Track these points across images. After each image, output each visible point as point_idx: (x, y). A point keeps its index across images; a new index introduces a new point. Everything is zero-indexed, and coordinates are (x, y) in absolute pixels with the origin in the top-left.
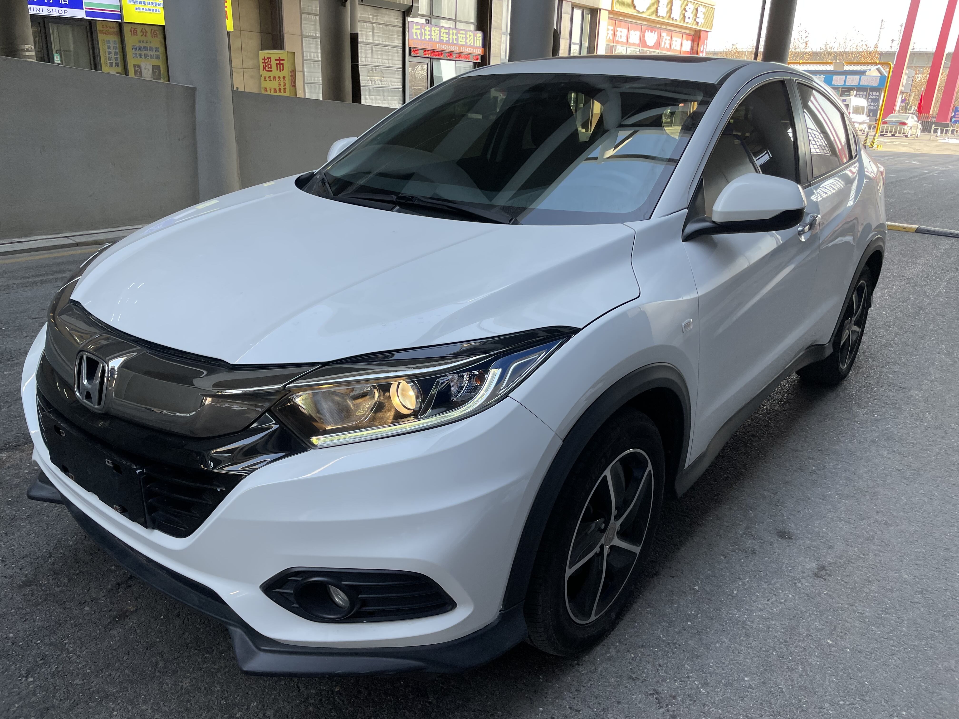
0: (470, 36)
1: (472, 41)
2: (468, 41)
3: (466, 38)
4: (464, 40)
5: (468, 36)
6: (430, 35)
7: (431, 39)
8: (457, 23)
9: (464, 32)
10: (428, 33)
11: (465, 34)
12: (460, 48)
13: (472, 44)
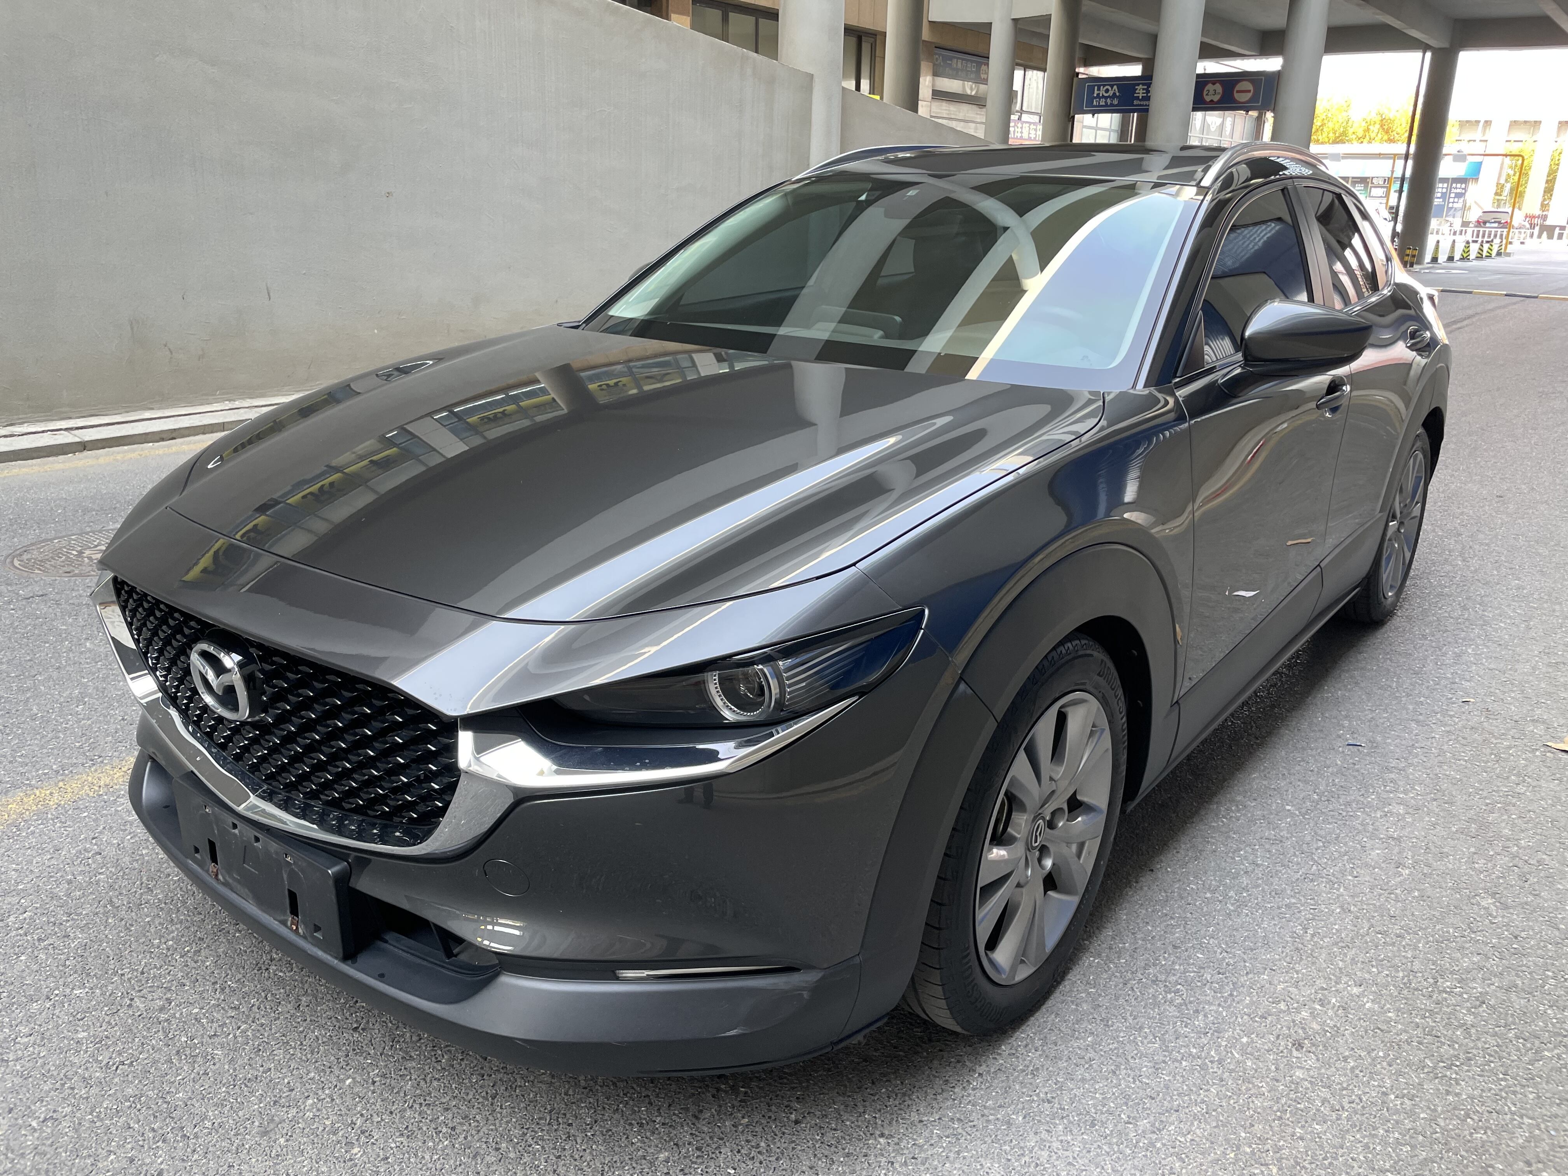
6: (1022, 132)
7: (1021, 137)
10: (1019, 130)
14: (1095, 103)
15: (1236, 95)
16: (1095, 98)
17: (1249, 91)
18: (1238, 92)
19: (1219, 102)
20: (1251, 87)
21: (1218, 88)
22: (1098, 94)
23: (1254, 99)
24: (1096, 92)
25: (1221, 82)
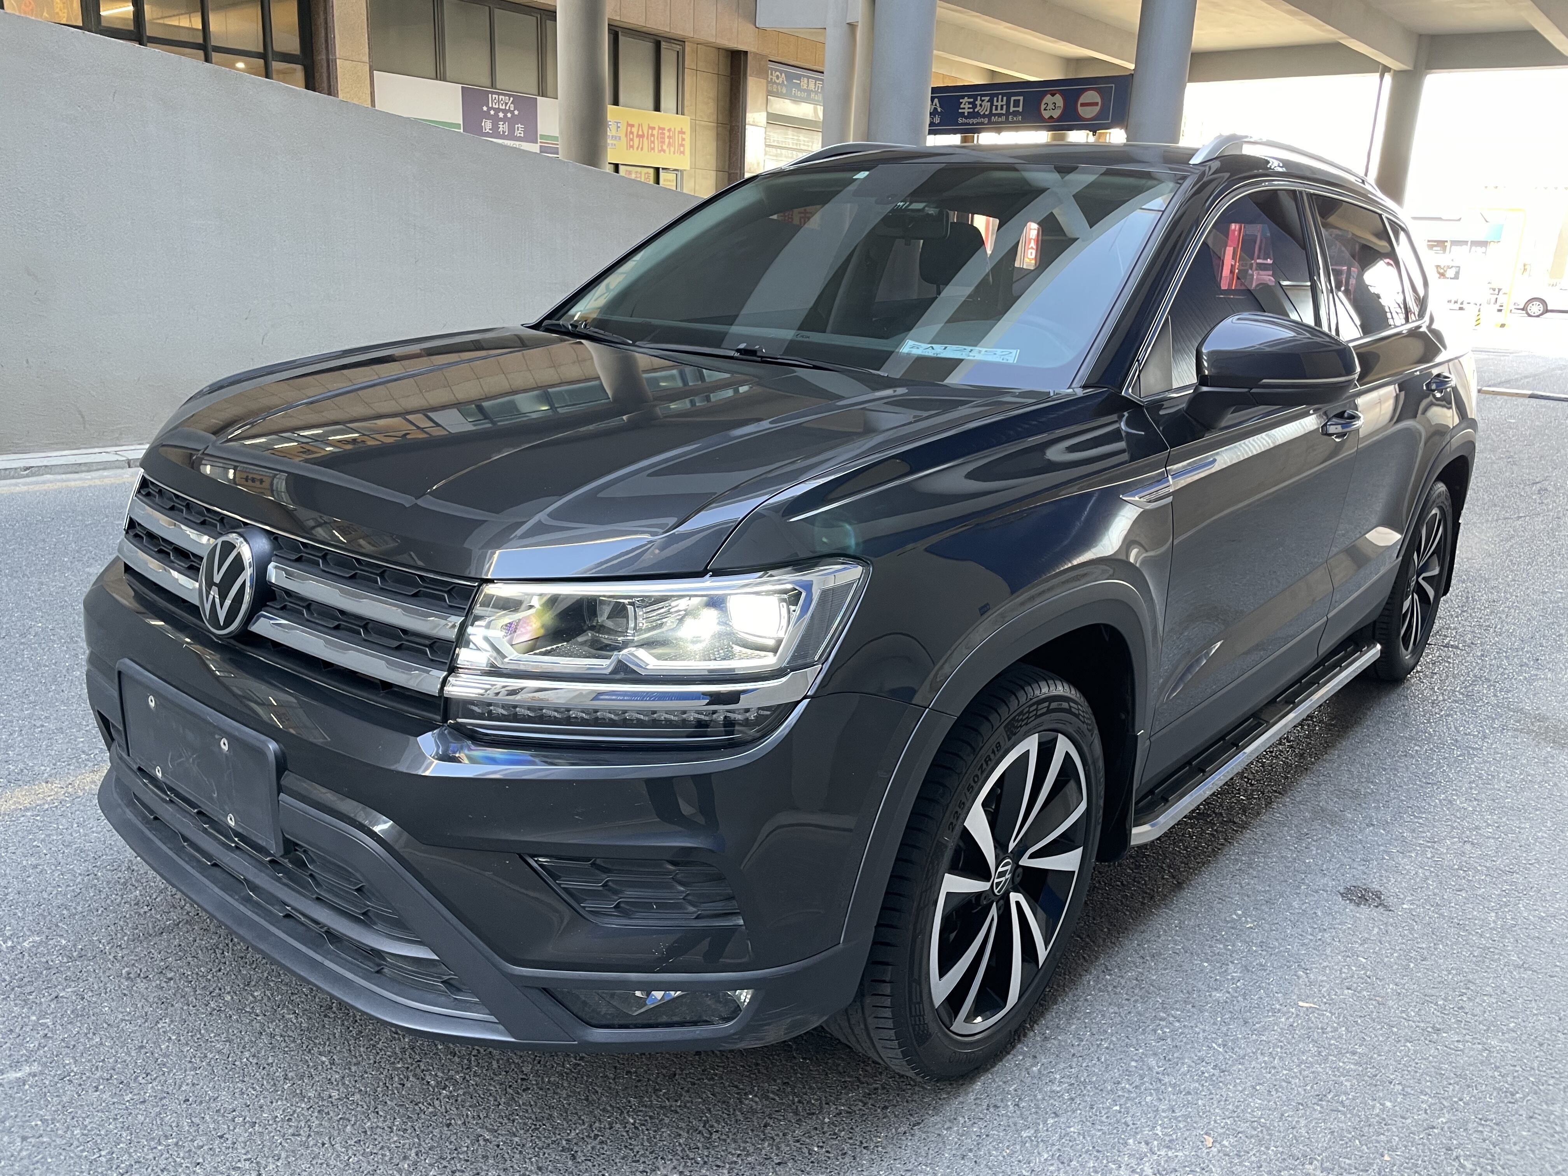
15: (1080, 109)
17: (1096, 104)
18: (1083, 105)
20: (1097, 98)
21: (1059, 99)
23: (1103, 114)
25: (1062, 93)
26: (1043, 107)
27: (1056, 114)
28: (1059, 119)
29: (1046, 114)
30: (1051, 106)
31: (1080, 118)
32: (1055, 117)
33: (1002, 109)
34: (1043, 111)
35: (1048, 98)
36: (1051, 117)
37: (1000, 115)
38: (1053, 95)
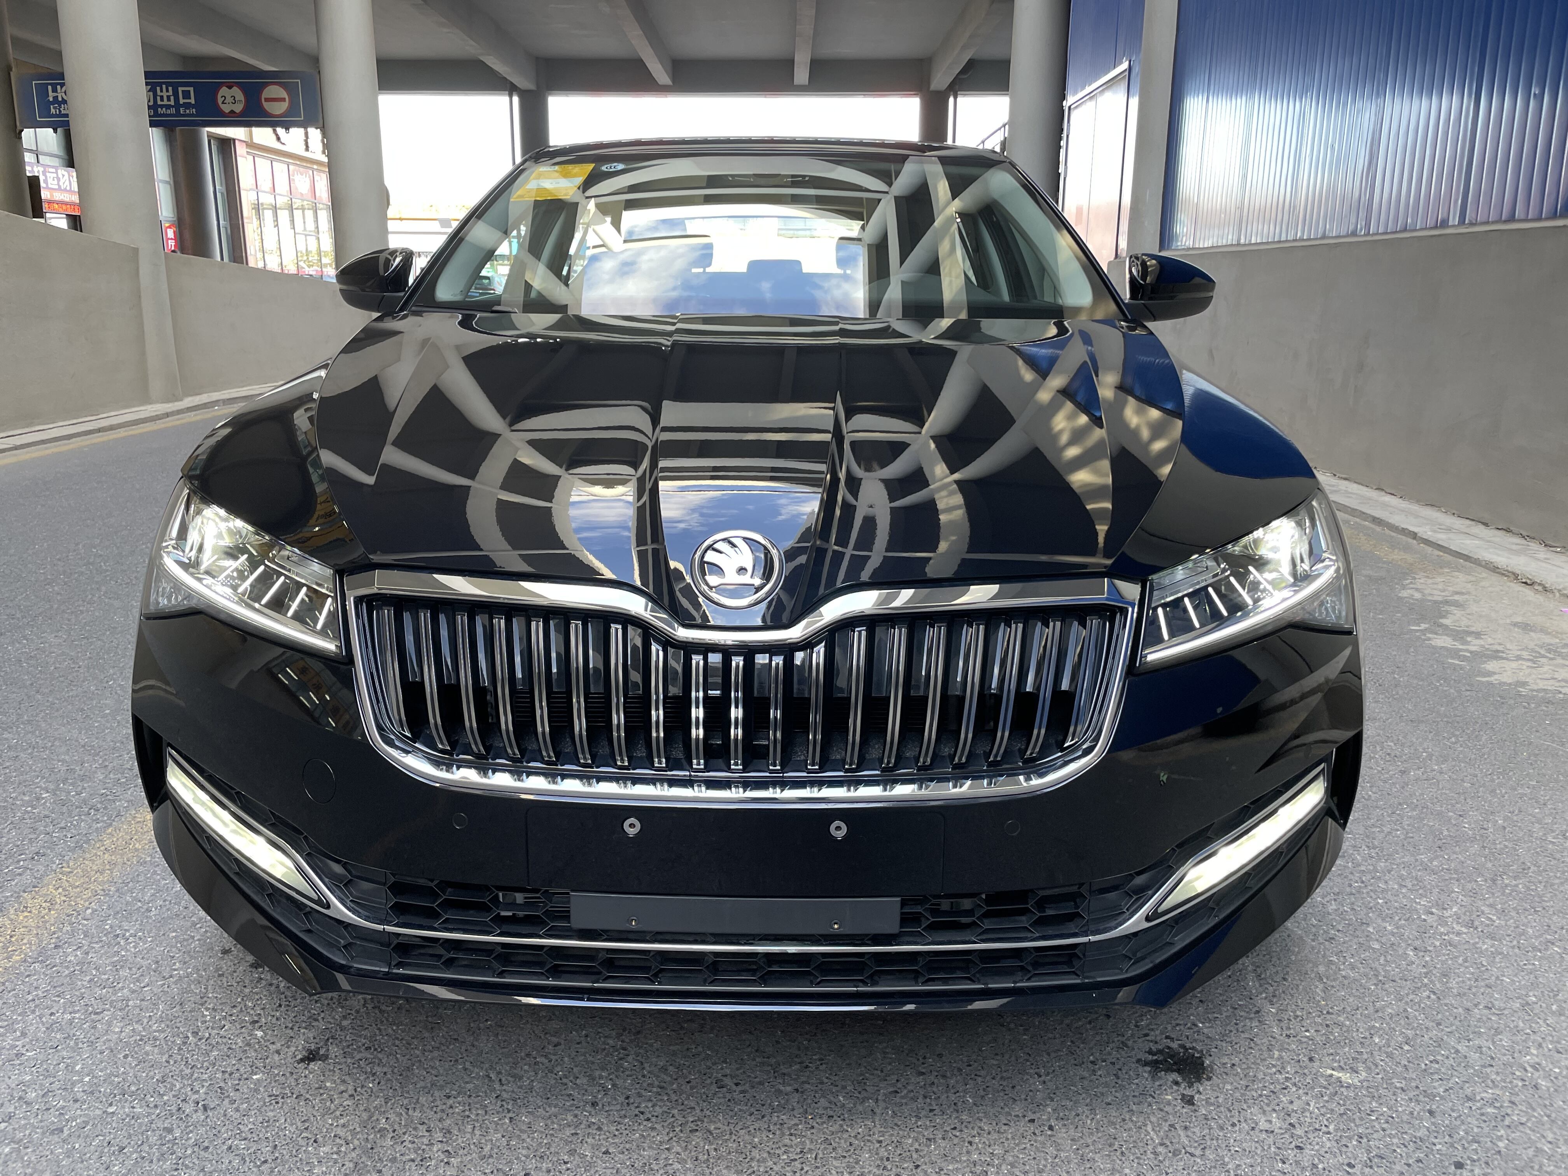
0: (63, 176)
1: (67, 183)
2: (61, 183)
3: (59, 179)
4: (56, 182)
5: (60, 176)
8: (40, 157)
9: (53, 170)
11: (57, 173)
12: (52, 195)
13: (68, 188)
14: (53, 111)
15: (266, 105)
16: (53, 103)
17: (283, 100)
18: (267, 100)
19: (243, 114)
20: (283, 94)
21: (239, 94)
22: (56, 98)
23: (293, 110)
24: (51, 95)
25: (242, 87)
26: (220, 100)
27: (238, 108)
28: (242, 114)
29: (226, 109)
30: (229, 99)
31: (267, 114)
32: (237, 111)
33: (169, 100)
34: (223, 107)
35: (224, 91)
36: (232, 112)
37: (168, 107)
38: (230, 87)
